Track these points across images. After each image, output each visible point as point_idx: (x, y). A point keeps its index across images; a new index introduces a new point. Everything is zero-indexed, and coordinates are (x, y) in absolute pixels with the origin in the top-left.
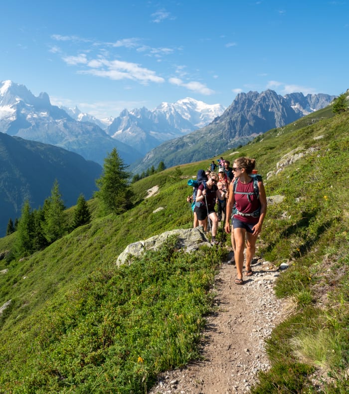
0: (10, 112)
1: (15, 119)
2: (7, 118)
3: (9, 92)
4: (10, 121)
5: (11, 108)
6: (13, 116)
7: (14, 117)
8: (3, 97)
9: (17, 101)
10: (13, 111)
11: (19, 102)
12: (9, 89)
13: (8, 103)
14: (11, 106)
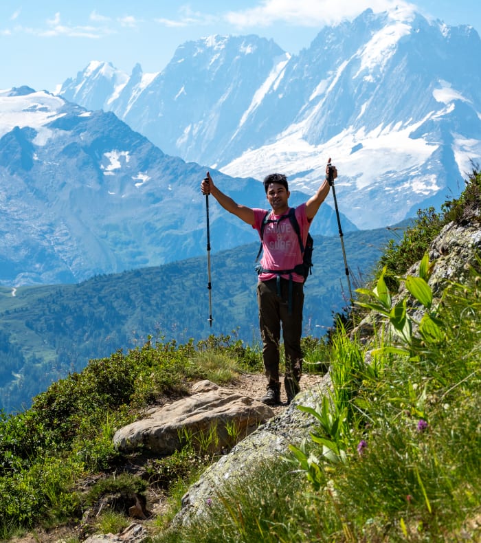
0: (408, 157)
1: (435, 188)
2: (398, 183)
3: (404, 62)
4: (413, 196)
5: (415, 136)
6: (425, 172)
7: (433, 178)
8: (371, 86)
9: (442, 105)
10: (424, 149)
11: (452, 108)
12: (403, 46)
13: (399, 113)
14: (413, 128)
